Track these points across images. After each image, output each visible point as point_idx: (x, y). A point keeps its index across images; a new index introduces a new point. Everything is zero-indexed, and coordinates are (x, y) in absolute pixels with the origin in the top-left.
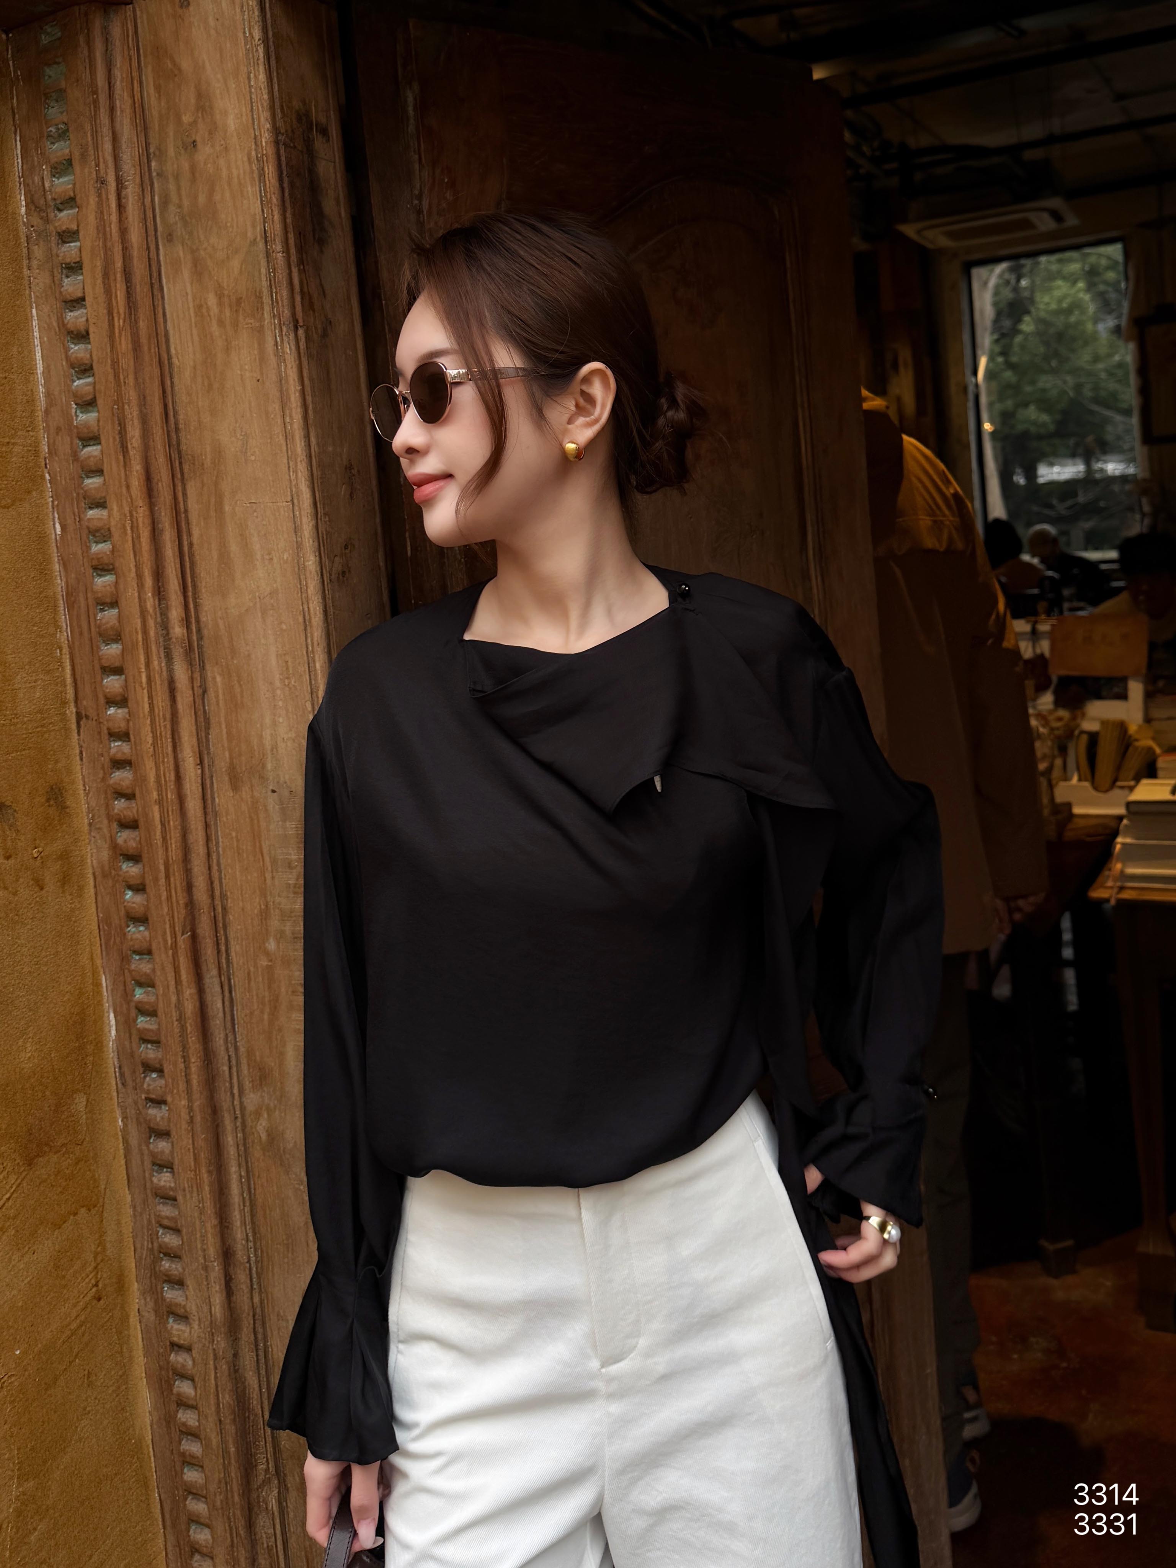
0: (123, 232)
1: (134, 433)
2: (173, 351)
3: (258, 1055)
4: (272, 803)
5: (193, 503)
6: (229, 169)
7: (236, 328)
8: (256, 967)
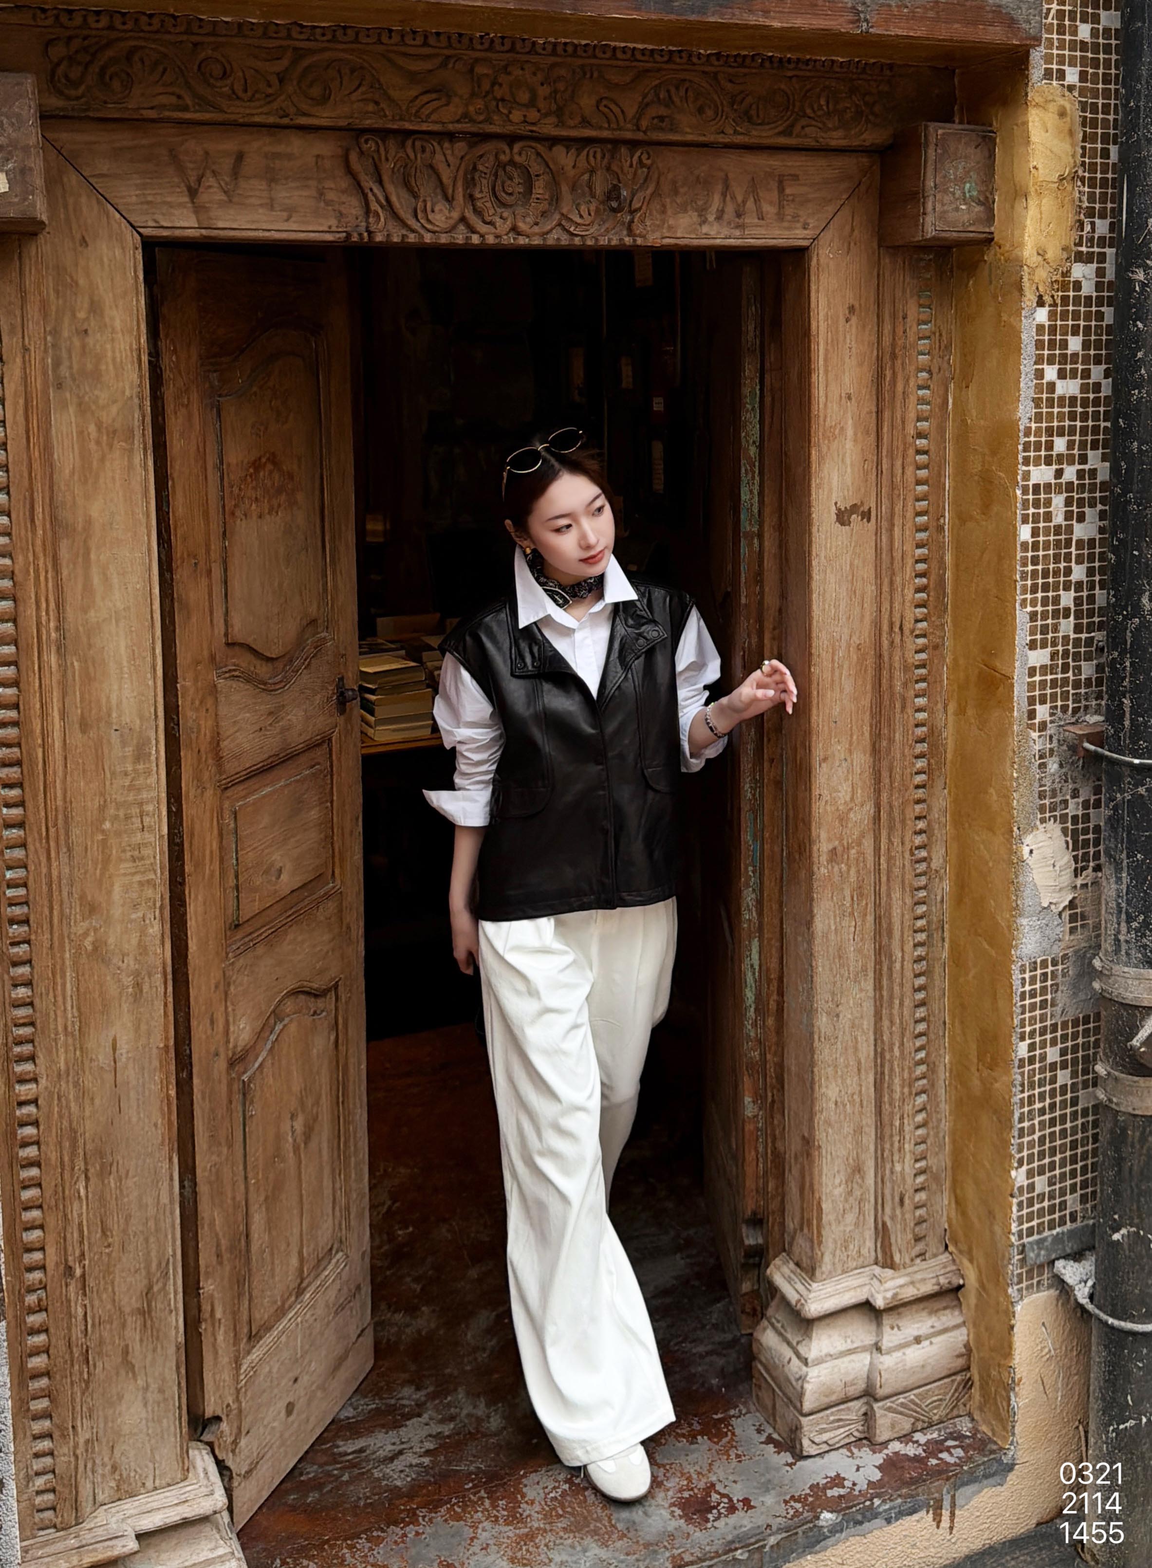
0: (36, 381)
3: (89, 898)
4: (115, 737)
5: (64, 553)
6: (114, 352)
7: (111, 446)
8: (93, 842)
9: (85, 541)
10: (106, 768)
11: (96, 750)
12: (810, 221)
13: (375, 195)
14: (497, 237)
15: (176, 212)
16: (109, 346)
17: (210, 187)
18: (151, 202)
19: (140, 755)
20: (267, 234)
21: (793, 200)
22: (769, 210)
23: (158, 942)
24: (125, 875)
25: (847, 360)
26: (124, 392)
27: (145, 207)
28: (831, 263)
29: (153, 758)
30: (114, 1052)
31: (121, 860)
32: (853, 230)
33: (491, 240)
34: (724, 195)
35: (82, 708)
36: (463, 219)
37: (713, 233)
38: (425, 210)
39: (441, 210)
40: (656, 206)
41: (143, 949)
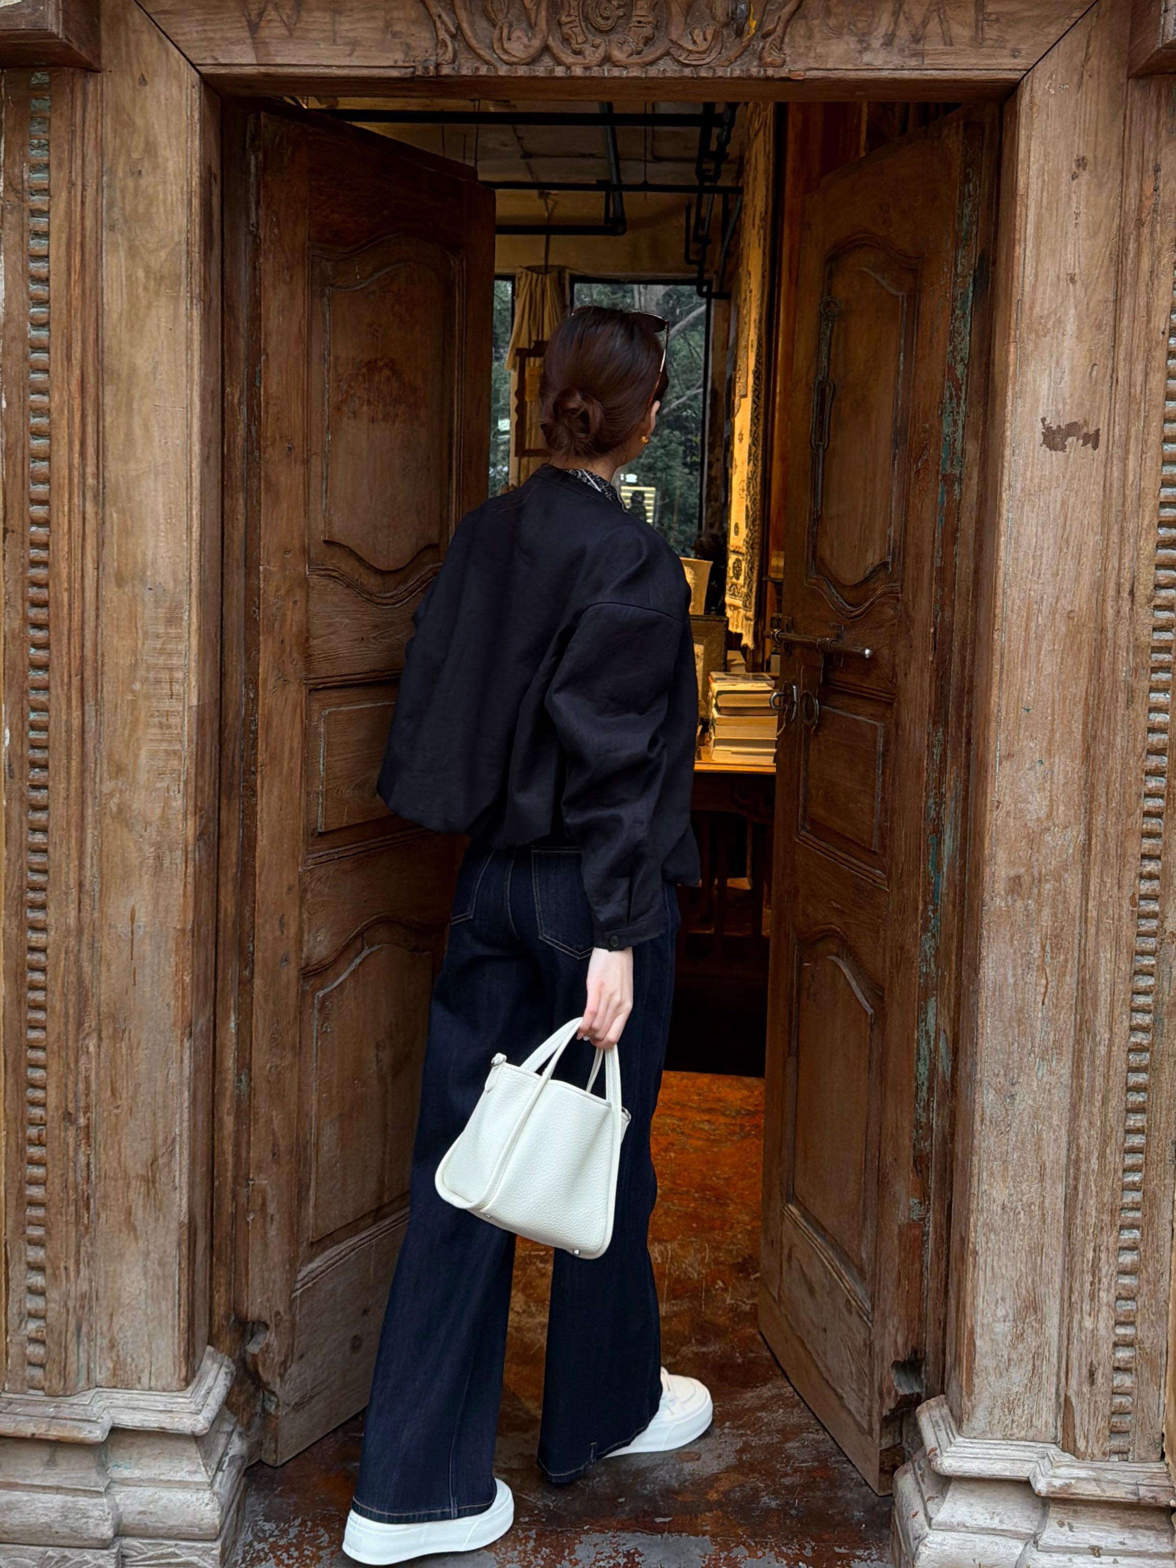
0: (83, 218)
1: (77, 349)
2: (105, 300)
3: (117, 756)
4: (148, 596)
5: (108, 400)
6: (165, 194)
7: (157, 294)
8: (122, 700)
9: (129, 391)
10: (139, 626)
11: (130, 605)
12: (1021, 47)
13: (443, 22)
14: (587, 68)
15: (237, 48)
16: (160, 188)
17: (270, 21)
18: (211, 39)
19: (172, 620)
20: (327, 71)
21: (997, 20)
22: (962, 32)
23: (180, 817)
24: (152, 740)
25: (1071, 228)
26: (172, 237)
27: (205, 43)
28: (1052, 102)
29: (185, 624)
30: (133, 923)
31: (148, 725)
32: (1087, 58)
33: (578, 71)
34: (896, 14)
35: (119, 562)
36: (546, 49)
37: (878, 63)
38: (500, 39)
39: (519, 38)
40: (800, 28)
41: (165, 820)
